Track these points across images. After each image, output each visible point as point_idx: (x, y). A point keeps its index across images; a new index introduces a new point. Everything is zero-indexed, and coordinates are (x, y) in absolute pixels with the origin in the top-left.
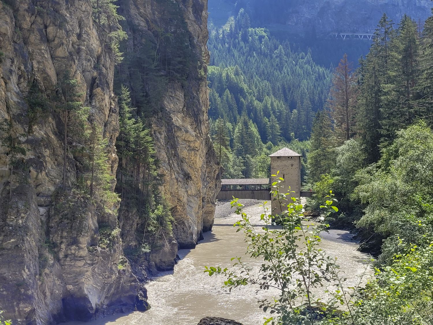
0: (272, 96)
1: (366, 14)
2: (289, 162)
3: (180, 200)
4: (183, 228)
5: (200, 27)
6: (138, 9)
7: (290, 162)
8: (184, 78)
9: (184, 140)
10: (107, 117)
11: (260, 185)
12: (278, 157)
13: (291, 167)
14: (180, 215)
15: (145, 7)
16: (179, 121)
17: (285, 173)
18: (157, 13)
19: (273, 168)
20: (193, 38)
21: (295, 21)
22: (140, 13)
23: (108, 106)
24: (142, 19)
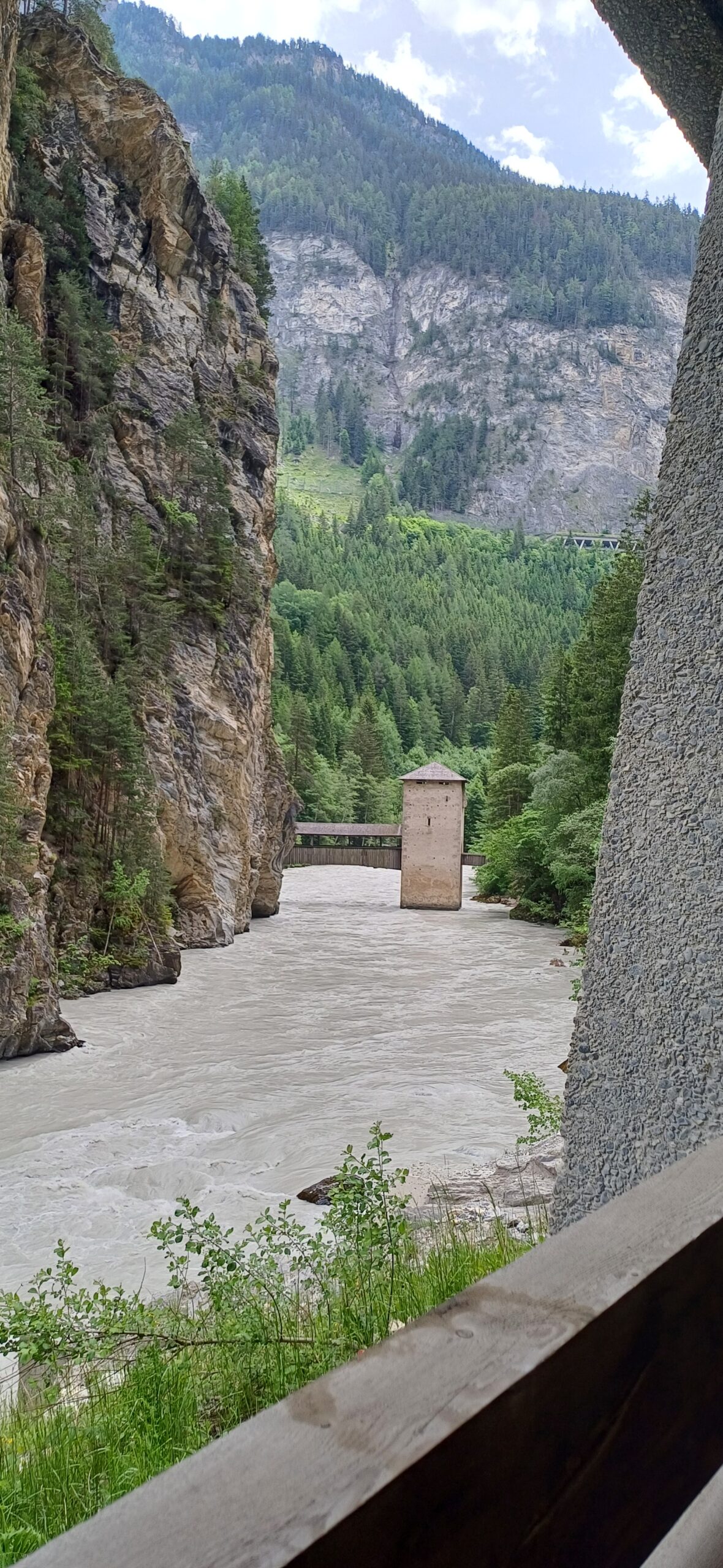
0: (427, 656)
1: (626, 499)
2: (441, 791)
3: (200, 862)
4: (204, 922)
5: (259, 503)
6: (126, 456)
7: (443, 792)
8: (218, 607)
9: (214, 737)
10: (25, 678)
11: (382, 838)
12: (420, 782)
13: (445, 803)
14: (199, 894)
15: (141, 452)
16: (204, 696)
17: (431, 815)
18: (166, 467)
19: (407, 804)
20: (244, 524)
21: (483, 506)
22: (129, 466)
23: (27, 654)
24: (135, 478)
